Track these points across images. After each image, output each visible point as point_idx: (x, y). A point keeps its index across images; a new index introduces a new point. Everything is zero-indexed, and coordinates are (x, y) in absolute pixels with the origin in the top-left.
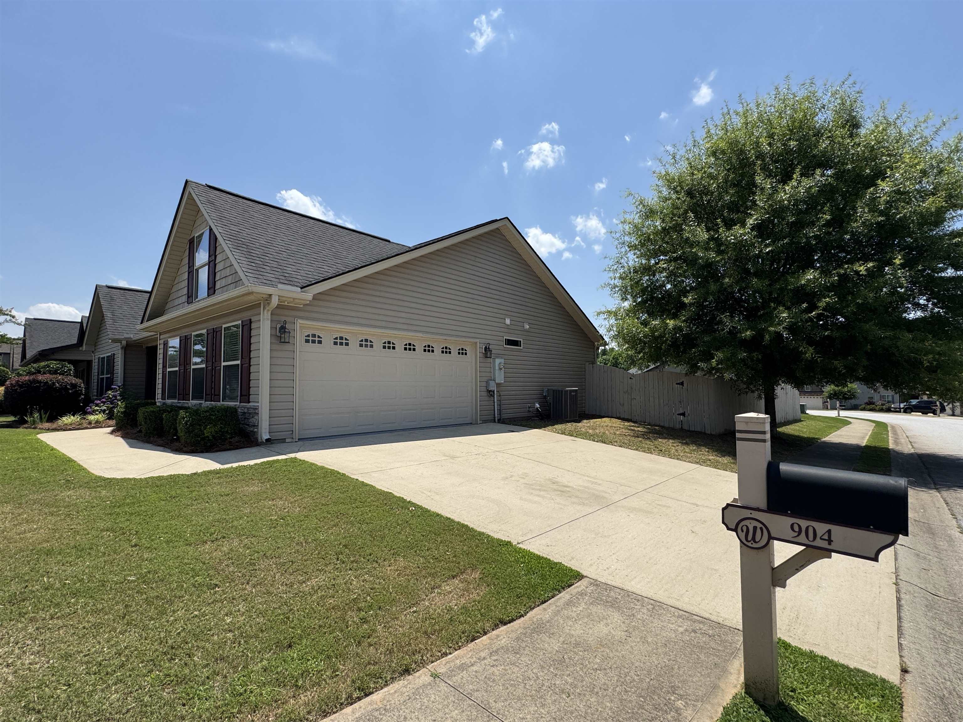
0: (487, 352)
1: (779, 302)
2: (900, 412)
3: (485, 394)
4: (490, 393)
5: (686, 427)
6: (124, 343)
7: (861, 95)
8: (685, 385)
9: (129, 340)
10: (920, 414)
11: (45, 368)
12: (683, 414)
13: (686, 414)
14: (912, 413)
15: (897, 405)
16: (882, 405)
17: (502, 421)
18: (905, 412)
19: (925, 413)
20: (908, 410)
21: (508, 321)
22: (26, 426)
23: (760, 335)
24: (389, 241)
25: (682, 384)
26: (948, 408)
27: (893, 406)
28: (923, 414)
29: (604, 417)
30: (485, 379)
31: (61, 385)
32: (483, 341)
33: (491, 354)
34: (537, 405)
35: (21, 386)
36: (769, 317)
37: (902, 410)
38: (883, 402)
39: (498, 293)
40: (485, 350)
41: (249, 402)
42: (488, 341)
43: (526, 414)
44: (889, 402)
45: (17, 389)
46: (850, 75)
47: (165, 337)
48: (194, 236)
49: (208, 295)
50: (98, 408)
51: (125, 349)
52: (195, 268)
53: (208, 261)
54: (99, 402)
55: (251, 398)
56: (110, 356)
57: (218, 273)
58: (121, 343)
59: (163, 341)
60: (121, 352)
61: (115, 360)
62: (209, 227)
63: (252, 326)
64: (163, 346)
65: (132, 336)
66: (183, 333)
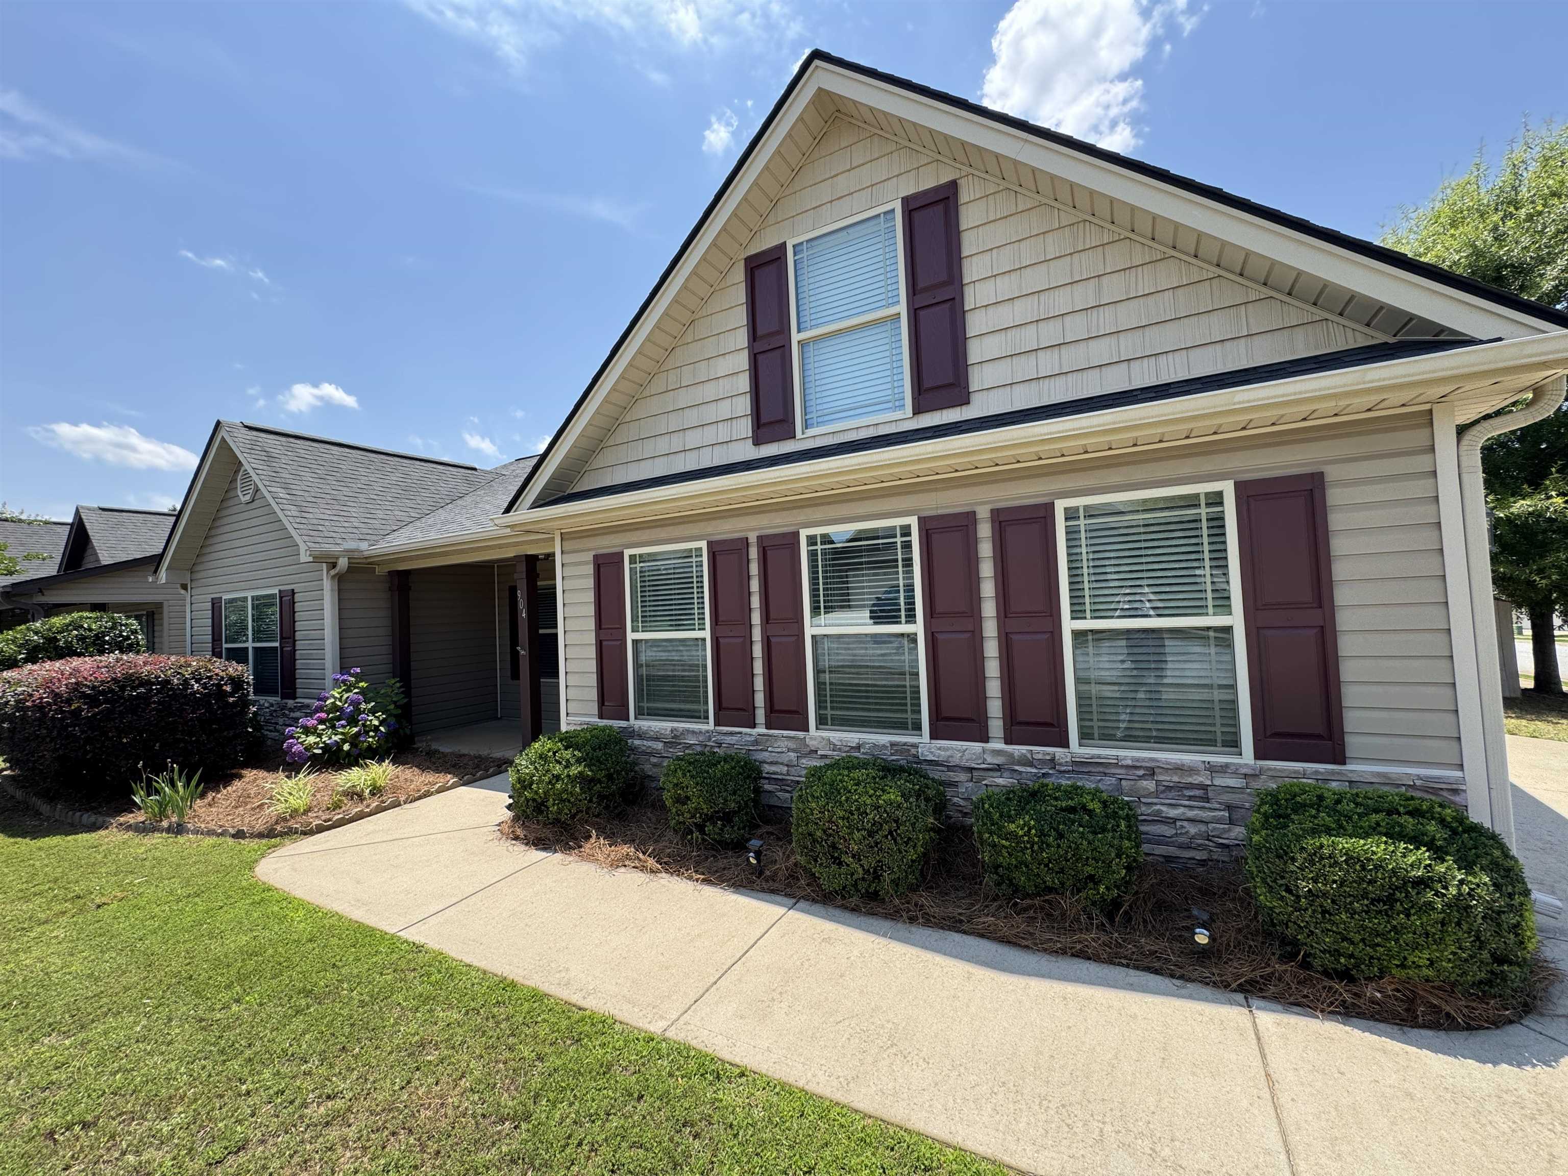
6: (343, 563)
9: (356, 555)
11: (67, 630)
22: (132, 818)
31: (205, 686)
35: (92, 700)
41: (1345, 760)
45: (79, 710)
47: (607, 544)
48: (784, 245)
49: (918, 410)
50: (312, 739)
51: (341, 580)
52: (795, 337)
53: (902, 308)
54: (311, 722)
55: (1353, 744)
56: (273, 596)
57: (989, 341)
58: (334, 565)
59: (589, 556)
60: (328, 589)
61: (298, 607)
62: (898, 206)
63: (1335, 496)
64: (590, 569)
65: (364, 546)
66: (727, 530)
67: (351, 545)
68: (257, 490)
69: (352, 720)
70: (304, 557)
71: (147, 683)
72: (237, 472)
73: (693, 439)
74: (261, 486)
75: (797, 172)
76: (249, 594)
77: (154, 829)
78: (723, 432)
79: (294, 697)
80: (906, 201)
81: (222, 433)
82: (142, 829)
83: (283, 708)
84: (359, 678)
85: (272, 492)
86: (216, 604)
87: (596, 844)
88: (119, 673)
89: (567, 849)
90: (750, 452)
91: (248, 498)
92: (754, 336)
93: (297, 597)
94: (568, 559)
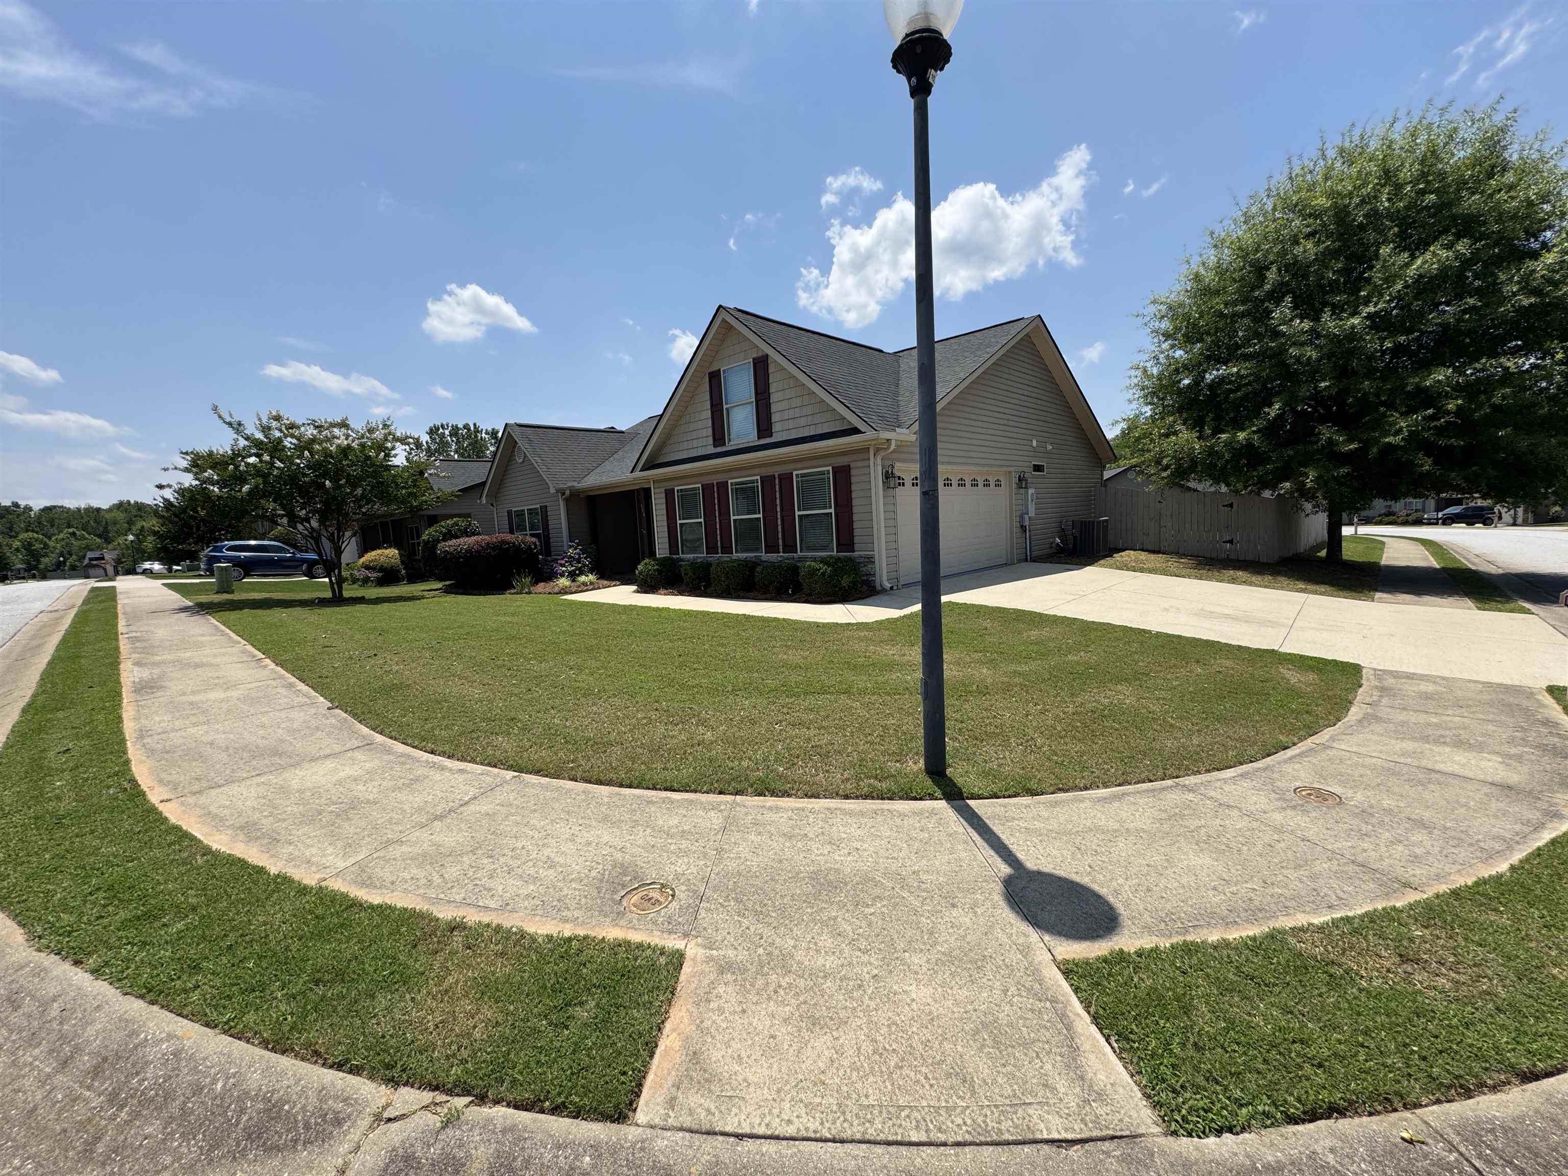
0: (1022, 482)
1: (1390, 406)
2: (1437, 524)
3: (1019, 530)
4: (1023, 528)
5: (1233, 557)
6: (568, 492)
7: (1514, 123)
8: (1235, 506)
9: (572, 489)
10: (1464, 525)
12: (1231, 542)
13: (1235, 541)
14: (1454, 525)
15: (1433, 515)
16: (1407, 515)
17: (1034, 560)
18: (1444, 524)
19: (1470, 524)
20: (1448, 521)
21: (1034, 443)
22: (512, 591)
23: (1366, 446)
24: (881, 351)
25: (1231, 505)
26: (1507, 517)
27: (1426, 516)
28: (1468, 524)
29: (1124, 550)
30: (1018, 513)
32: (1017, 469)
33: (1026, 484)
34: (1058, 540)
35: (493, 549)
36: (1379, 424)
37: (1440, 521)
38: (1409, 512)
39: (1026, 409)
40: (1019, 480)
41: (854, 551)
42: (1021, 469)
43: (1049, 551)
44: (1417, 511)
46: (1502, 98)
47: (668, 485)
48: (719, 370)
49: (759, 438)
50: (564, 569)
51: (567, 500)
52: (725, 407)
53: (754, 399)
54: (563, 562)
55: (857, 547)
56: (536, 509)
57: (778, 414)
58: (564, 494)
59: (663, 490)
60: (562, 504)
61: (549, 513)
62: (751, 360)
63: (853, 472)
64: (664, 495)
65: (575, 484)
66: (707, 480)
67: (570, 484)
68: (525, 456)
69: (579, 562)
70: (552, 491)
71: (508, 543)
72: (514, 447)
73: (695, 444)
74: (527, 454)
75: (723, 341)
76: (526, 508)
77: (521, 593)
78: (700, 442)
79: (550, 556)
80: (754, 359)
81: (508, 429)
82: (517, 593)
83: (547, 560)
84: (578, 544)
85: (535, 460)
86: (509, 513)
87: (662, 591)
88: (499, 539)
89: (653, 593)
90: (711, 450)
91: (521, 460)
92: (712, 405)
93: (549, 509)
94: (657, 491)
